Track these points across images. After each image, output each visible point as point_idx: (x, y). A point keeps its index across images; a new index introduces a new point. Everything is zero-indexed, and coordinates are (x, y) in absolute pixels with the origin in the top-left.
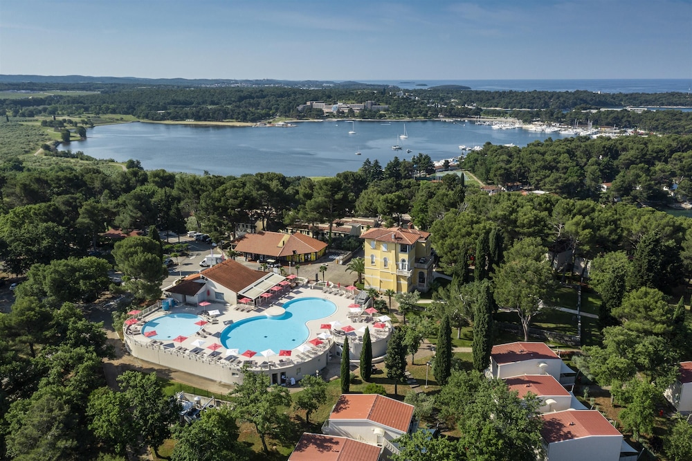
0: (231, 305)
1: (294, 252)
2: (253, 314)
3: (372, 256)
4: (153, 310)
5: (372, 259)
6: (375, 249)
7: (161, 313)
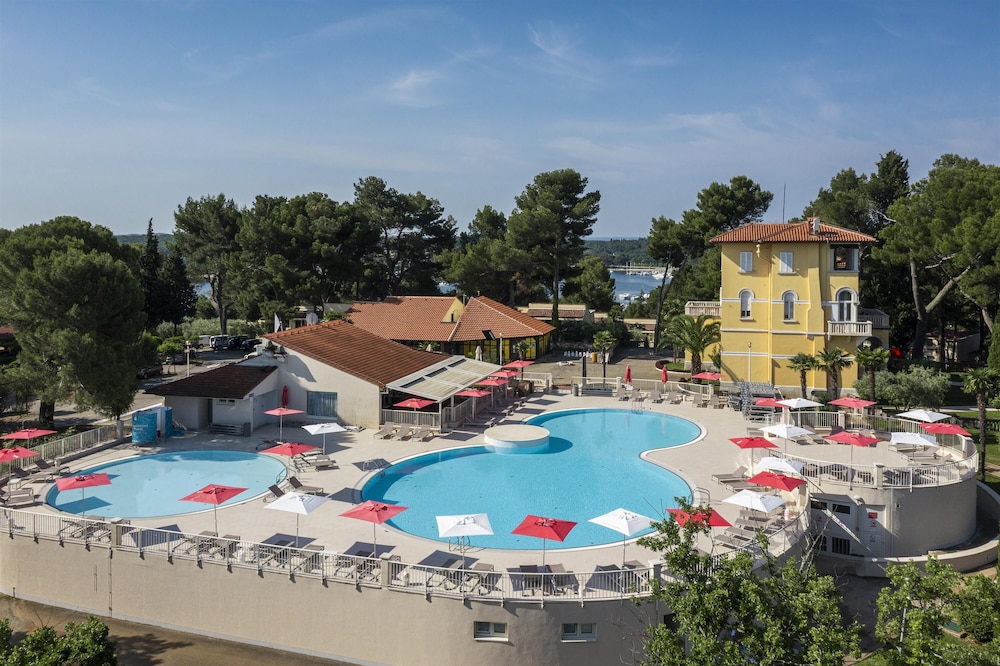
0: (361, 429)
1: (486, 333)
2: (441, 446)
3: (744, 295)
4: (99, 445)
5: (744, 303)
6: (753, 272)
7: (128, 453)
